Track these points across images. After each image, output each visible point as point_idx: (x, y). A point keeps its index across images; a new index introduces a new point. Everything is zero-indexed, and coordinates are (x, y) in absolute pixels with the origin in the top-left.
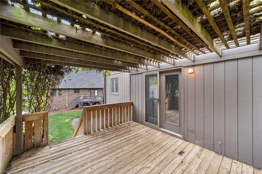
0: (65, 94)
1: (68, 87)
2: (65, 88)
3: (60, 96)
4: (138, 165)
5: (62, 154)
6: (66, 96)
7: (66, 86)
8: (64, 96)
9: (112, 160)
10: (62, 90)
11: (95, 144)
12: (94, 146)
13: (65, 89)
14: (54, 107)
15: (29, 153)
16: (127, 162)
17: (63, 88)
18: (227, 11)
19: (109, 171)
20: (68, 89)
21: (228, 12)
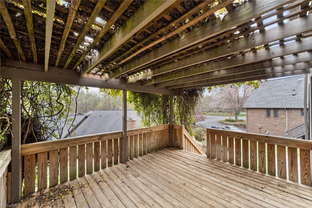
0: (283, 116)
1: (289, 107)
2: (283, 107)
3: (275, 118)
4: (179, 203)
5: (176, 157)
6: (286, 119)
7: (285, 104)
8: (283, 118)
9: (180, 182)
10: (279, 110)
11: (196, 167)
12: (193, 167)
13: (283, 109)
14: (267, 131)
15: (173, 148)
16: (181, 192)
17: (281, 107)
18: (91, 19)
19: (166, 183)
20: (288, 109)
21: (92, 17)
